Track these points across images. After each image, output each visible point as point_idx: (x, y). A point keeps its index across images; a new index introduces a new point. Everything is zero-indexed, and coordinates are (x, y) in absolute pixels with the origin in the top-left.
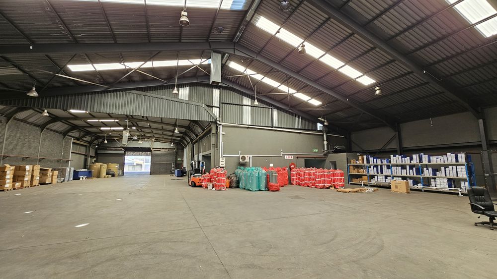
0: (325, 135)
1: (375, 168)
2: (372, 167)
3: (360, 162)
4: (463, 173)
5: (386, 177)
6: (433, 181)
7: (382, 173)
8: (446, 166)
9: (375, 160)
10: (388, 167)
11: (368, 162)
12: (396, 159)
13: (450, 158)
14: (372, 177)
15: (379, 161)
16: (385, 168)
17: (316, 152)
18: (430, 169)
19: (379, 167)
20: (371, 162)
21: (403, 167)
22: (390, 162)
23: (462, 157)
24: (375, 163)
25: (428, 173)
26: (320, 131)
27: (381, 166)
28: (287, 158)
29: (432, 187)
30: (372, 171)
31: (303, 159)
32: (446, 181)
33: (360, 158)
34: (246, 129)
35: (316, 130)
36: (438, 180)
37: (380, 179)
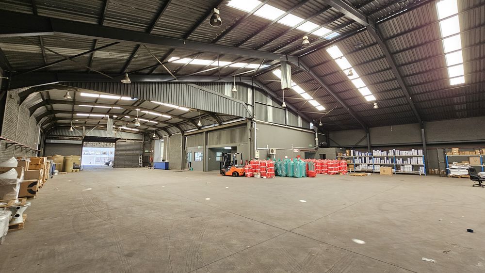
0: (316, 134)
1: (360, 159)
2: (358, 158)
3: (348, 154)
4: (421, 161)
6: (402, 167)
8: (411, 157)
13: (414, 152)
14: (357, 165)
15: (363, 154)
17: (310, 147)
18: (401, 159)
19: (363, 158)
20: (357, 155)
21: (382, 158)
22: (372, 155)
23: (421, 152)
24: (360, 155)
25: (399, 162)
27: (365, 158)
28: (295, 151)
29: (401, 171)
30: (357, 161)
31: (304, 153)
32: (411, 166)
35: (309, 129)
37: (364, 167)
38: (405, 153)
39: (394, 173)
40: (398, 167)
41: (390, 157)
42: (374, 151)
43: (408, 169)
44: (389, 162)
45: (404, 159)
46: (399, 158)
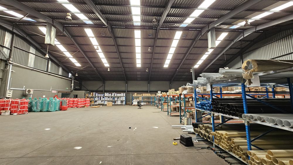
0: (73, 81)
1: (98, 98)
2: (97, 97)
3: (91, 95)
4: (124, 99)
5: (102, 101)
6: (117, 102)
7: (100, 99)
8: (121, 97)
9: (98, 94)
10: (103, 97)
11: (95, 95)
12: (106, 94)
13: (122, 94)
14: (96, 101)
15: (100, 95)
16: (102, 98)
17: (67, 89)
18: (117, 98)
19: (100, 97)
20: (97, 95)
21: (109, 97)
22: (104, 95)
23: (124, 94)
24: (98, 96)
25: (116, 99)
26: (70, 78)
27: (101, 97)
28: (53, 92)
29: (116, 104)
30: (96, 99)
31: (61, 93)
32: (120, 101)
33: (92, 93)
34: (31, 71)
35: (68, 77)
36: (118, 101)
37: (99, 102)
38: (119, 95)
39: (113, 105)
40: (115, 102)
41: (112, 97)
42: (105, 93)
43: (119, 103)
44: (111, 99)
45: (118, 97)
46: (116, 97)
